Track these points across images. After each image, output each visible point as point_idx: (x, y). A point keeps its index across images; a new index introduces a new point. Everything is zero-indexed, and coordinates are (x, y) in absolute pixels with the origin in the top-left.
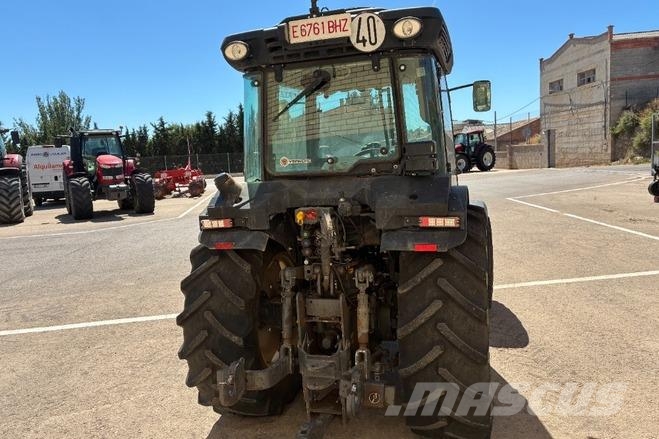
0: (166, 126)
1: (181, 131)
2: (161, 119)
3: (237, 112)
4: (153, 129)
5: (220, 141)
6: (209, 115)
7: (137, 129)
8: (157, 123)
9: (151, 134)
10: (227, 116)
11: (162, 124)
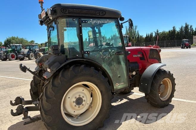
0: (159, 32)
1: (163, 33)
2: (157, 30)
3: (184, 26)
4: (155, 33)
5: (177, 36)
6: (174, 28)
7: (150, 33)
8: (156, 31)
9: (154, 35)
10: (180, 27)
11: (158, 31)
